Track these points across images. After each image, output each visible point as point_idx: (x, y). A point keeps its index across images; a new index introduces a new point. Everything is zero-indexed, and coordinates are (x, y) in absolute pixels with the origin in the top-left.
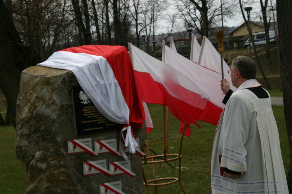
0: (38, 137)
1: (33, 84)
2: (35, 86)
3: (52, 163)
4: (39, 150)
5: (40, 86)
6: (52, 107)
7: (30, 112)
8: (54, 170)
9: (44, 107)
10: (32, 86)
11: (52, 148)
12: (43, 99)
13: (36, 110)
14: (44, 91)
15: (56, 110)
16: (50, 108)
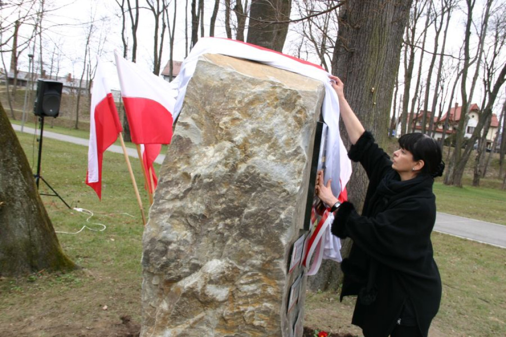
0: (230, 227)
1: (244, 96)
2: (251, 103)
3: (245, 290)
4: (220, 257)
5: (269, 105)
6: (293, 162)
7: (226, 165)
8: (247, 304)
9: (273, 160)
10: (240, 102)
11: (260, 256)
12: (270, 139)
13: (250, 162)
14: (276, 120)
15: (299, 173)
16: (286, 164)
